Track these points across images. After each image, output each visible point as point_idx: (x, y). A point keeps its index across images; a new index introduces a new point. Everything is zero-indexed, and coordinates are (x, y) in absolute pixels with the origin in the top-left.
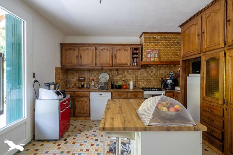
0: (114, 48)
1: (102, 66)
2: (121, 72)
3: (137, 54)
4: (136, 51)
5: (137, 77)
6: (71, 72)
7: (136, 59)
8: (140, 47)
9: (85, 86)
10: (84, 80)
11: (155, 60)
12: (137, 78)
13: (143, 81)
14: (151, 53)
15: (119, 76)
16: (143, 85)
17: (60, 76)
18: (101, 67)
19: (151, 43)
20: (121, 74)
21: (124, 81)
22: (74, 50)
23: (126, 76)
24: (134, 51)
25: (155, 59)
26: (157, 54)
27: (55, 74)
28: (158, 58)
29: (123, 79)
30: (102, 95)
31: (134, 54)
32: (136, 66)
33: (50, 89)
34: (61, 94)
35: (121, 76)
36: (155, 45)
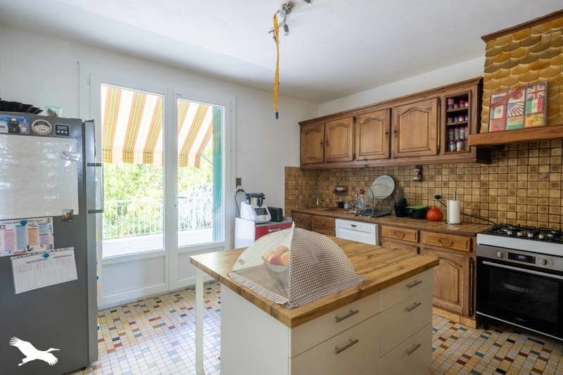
0: (393, 111)
1: (366, 160)
2: (432, 172)
3: (464, 113)
4: (461, 106)
5: (485, 186)
6: (324, 174)
7: (462, 131)
8: (474, 89)
9: (346, 206)
10: (345, 192)
11: (527, 125)
12: (487, 191)
13: (511, 200)
14: (511, 101)
15: (425, 184)
16: (511, 215)
17: (298, 183)
18: (364, 162)
19: (516, 64)
20: (432, 178)
21: (438, 197)
22: (318, 130)
23: (446, 184)
24: (456, 107)
25: (528, 119)
26: (535, 102)
27: (286, 179)
28: (541, 115)
29: (437, 192)
30: (356, 228)
31: (451, 115)
32: (458, 153)
33: (250, 203)
34: (267, 214)
35: (431, 184)
36: (534, 69)
